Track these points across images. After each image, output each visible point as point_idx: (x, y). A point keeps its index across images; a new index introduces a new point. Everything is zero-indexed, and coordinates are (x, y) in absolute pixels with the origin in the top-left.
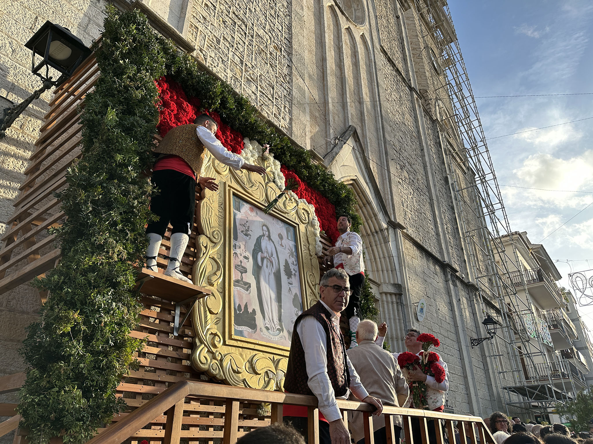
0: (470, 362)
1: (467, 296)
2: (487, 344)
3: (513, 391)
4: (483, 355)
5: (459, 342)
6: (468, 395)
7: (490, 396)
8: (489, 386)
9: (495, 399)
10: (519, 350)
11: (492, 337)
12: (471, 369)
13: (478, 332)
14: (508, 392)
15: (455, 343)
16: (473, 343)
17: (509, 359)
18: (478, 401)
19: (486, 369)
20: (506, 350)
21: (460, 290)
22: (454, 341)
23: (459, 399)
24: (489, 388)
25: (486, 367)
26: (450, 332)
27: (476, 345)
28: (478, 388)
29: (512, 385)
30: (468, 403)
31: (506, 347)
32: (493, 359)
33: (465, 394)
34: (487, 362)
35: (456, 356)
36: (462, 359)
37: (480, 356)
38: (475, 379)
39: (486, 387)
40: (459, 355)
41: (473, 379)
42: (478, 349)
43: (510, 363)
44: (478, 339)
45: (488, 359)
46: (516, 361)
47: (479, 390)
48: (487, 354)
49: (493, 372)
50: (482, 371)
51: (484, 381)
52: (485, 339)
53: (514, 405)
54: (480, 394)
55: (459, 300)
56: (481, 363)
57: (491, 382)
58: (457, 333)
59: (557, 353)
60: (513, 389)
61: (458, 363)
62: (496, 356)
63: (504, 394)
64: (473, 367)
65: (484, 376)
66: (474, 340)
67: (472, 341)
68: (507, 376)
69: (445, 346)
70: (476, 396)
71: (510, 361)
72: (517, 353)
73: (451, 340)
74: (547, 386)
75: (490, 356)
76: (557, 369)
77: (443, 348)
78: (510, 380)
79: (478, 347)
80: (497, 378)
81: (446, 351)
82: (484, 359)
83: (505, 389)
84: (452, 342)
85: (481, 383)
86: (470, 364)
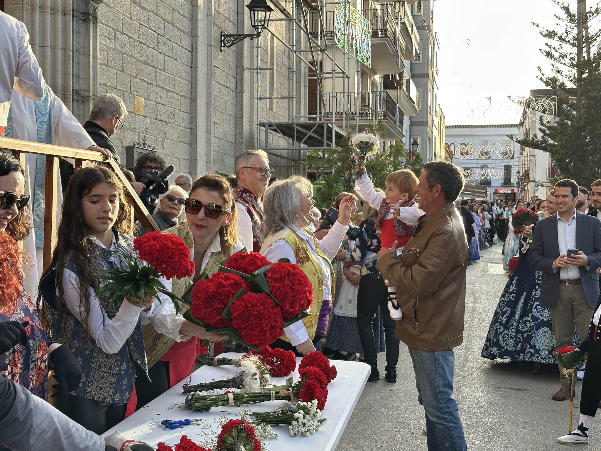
0: (210, 75)
2: (252, 47)
3: (275, 130)
4: (239, 67)
5: (193, 35)
6: (193, 130)
7: (235, 135)
8: (238, 119)
9: (244, 141)
10: (310, 68)
11: (259, 35)
12: (208, 86)
13: (239, 23)
14: (266, 132)
15: (184, 37)
16: (223, 41)
17: (289, 79)
18: (208, 142)
19: (238, 90)
20: (286, 62)
22: (183, 32)
23: (173, 134)
24: (238, 122)
25: (239, 87)
26: (180, 14)
27: (229, 47)
28: (214, 119)
29: (283, 120)
30: (190, 144)
31: (289, 58)
32: (255, 75)
33: (187, 128)
34: (242, 78)
35: (184, 60)
36: (193, 66)
37: (233, 67)
38: (211, 104)
39: (232, 120)
40: (190, 59)
41: (209, 104)
42: (231, 53)
43: (289, 86)
44: (237, 35)
45: (247, 74)
46: (299, 83)
47: (215, 123)
48: (246, 63)
49: (252, 97)
50: (231, 93)
51: (231, 109)
52: (248, 36)
53: (278, 152)
54: (218, 131)
56: (233, 80)
57: (242, 114)
58: (193, 18)
59: (378, 78)
60: (275, 127)
61: (184, 73)
62: (260, 69)
63: (259, 135)
64: (214, 83)
65: (234, 101)
66: (228, 36)
67: (223, 38)
68: (277, 107)
69: (162, 40)
70: (207, 133)
71: (289, 81)
72: (304, 70)
73: (179, 29)
74: (328, 126)
75: (251, 69)
76: (367, 104)
77: (158, 42)
78: (280, 113)
79: (234, 51)
80: (255, 106)
81: (162, 48)
82: (239, 72)
83: (263, 125)
84: (179, 33)
85: (222, 112)
86: (208, 78)
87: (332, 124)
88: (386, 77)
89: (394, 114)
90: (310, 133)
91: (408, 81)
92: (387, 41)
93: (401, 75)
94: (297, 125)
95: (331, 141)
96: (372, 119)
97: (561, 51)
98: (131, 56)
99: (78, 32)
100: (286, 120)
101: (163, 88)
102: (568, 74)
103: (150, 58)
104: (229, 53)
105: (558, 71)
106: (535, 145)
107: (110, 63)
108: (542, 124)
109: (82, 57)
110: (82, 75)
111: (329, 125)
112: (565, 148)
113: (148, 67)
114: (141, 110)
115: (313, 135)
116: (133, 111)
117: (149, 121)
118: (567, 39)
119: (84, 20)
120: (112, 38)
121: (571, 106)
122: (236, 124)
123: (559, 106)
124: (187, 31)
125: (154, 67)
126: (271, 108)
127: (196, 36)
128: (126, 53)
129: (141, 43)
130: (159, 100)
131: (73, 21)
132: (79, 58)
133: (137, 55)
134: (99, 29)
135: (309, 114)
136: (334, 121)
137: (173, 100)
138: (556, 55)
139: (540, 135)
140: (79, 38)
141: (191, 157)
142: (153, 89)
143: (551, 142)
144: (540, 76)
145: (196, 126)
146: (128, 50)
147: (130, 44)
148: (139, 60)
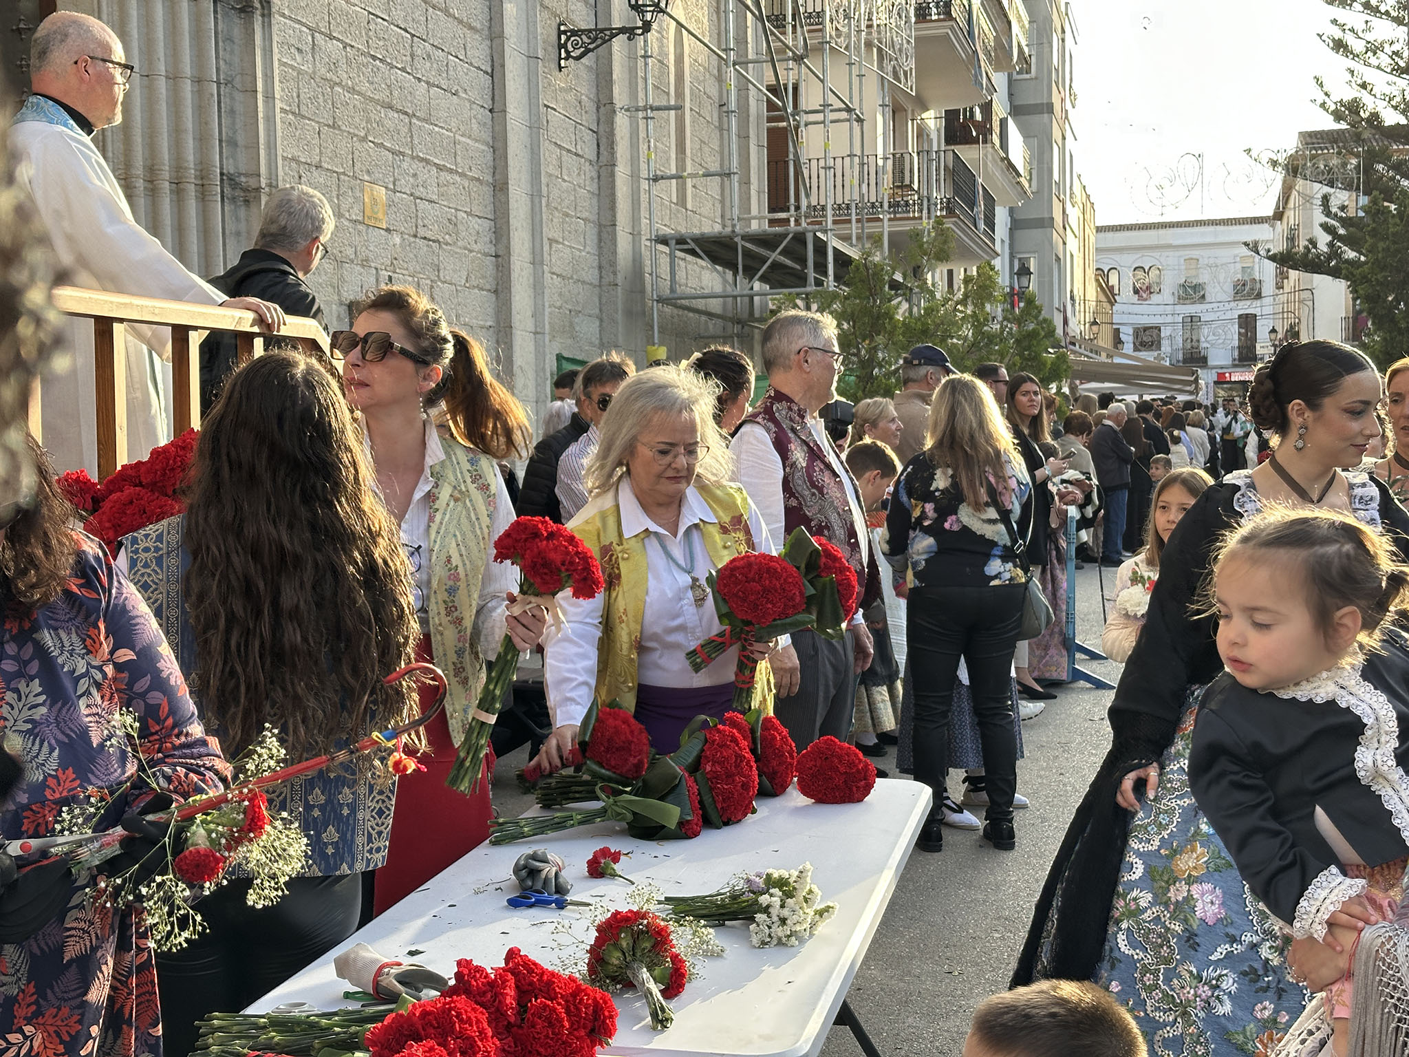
0: (536, 127)
2: (632, 57)
3: (692, 252)
4: (604, 106)
5: (495, 35)
6: (501, 258)
7: (600, 267)
8: (605, 228)
9: (620, 281)
10: (769, 100)
11: (647, 27)
12: (532, 152)
14: (672, 257)
15: (474, 40)
16: (565, 46)
17: (721, 129)
18: (538, 287)
19: (603, 159)
20: (713, 91)
22: (471, 28)
23: (456, 269)
24: (605, 235)
25: (604, 152)
27: (578, 58)
28: (548, 232)
29: (710, 226)
30: (496, 292)
31: (720, 79)
32: (642, 123)
33: (486, 255)
34: (611, 134)
35: (473, 95)
36: (496, 109)
37: (591, 107)
38: (541, 196)
39: (592, 232)
40: (488, 91)
41: (535, 195)
42: (584, 74)
43: (722, 145)
44: (596, 30)
45: (622, 122)
46: (744, 137)
47: (552, 241)
48: (620, 96)
49: (635, 176)
50: (587, 167)
51: (588, 207)
52: (622, 30)
53: (700, 304)
54: (558, 258)
56: (589, 137)
57: (614, 216)
59: (932, 119)
60: (692, 245)
61: (475, 126)
62: (652, 108)
63: (655, 263)
64: (545, 146)
65: (593, 187)
66: (574, 33)
67: (563, 38)
68: (694, 196)
69: (421, 48)
70: (533, 263)
71: (721, 135)
72: (756, 107)
73: (460, 22)
74: (816, 238)
75: (632, 109)
76: (907, 182)
77: (412, 56)
78: (704, 211)
79: (589, 68)
80: (644, 197)
81: (423, 68)
82: (602, 119)
83: (664, 241)
84: (460, 31)
85: (567, 215)
86: (531, 136)
87: (825, 231)
88: (951, 116)
89: (972, 204)
90: (775, 256)
91: (1003, 123)
92: (952, 28)
93: (987, 108)
94: (746, 237)
95: (825, 274)
96: (921, 218)
97: (1370, 37)
98: (352, 90)
99: (230, 39)
100: (717, 228)
101: (427, 161)
102: (1388, 90)
103: (396, 93)
104: (578, 75)
105: (1364, 86)
106: (1312, 264)
107: (303, 108)
108: (1328, 213)
109: (239, 97)
110: (241, 139)
111: (819, 234)
112: (1383, 269)
113: (391, 114)
114: (380, 216)
115: (782, 259)
116: (361, 219)
117: (397, 240)
118: (1383, 8)
119: (242, 10)
120: (308, 48)
121: (1397, 167)
122: (600, 240)
123: (1368, 169)
124: (479, 26)
125: (406, 113)
126: (682, 201)
127: (501, 36)
128: (339, 84)
129: (374, 58)
130: (421, 191)
131: (215, 12)
132: (232, 99)
133: (365, 87)
134: (275, 29)
135: (772, 209)
136: (830, 225)
137: (452, 190)
138: (1358, 46)
139: (1323, 240)
140: (232, 52)
141: (498, 322)
142: (405, 165)
143: (1351, 254)
144: (1321, 98)
145: (508, 248)
146: (345, 76)
147: (349, 62)
148: (371, 99)
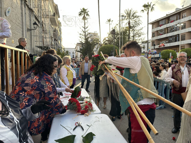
1: (29, 13)
2: (33, 32)
5: (23, 29)
7: (31, 48)
10: (43, 36)
13: (31, 27)
14: (37, 48)
20: (39, 35)
21: (26, 10)
26: (20, 24)
27: (29, 31)
29: (39, 45)
32: (34, 37)
35: (21, 33)
43: (39, 39)
48: (32, 35)
52: (33, 29)
53: (39, 51)
55: (26, 13)
56: (30, 37)
57: (32, 44)
58: (22, 25)
65: (30, 42)
73: (20, 27)
76: (52, 43)
81: (17, 30)
90: (45, 48)
93: (57, 39)
101: (17, 38)
102: (83, 41)
108: (80, 48)
112: (84, 52)
114: (13, 42)
118: (83, 35)
121: (84, 46)
123: (82, 46)
126: (37, 43)
138: (81, 37)
143: (81, 51)
144: (79, 41)
